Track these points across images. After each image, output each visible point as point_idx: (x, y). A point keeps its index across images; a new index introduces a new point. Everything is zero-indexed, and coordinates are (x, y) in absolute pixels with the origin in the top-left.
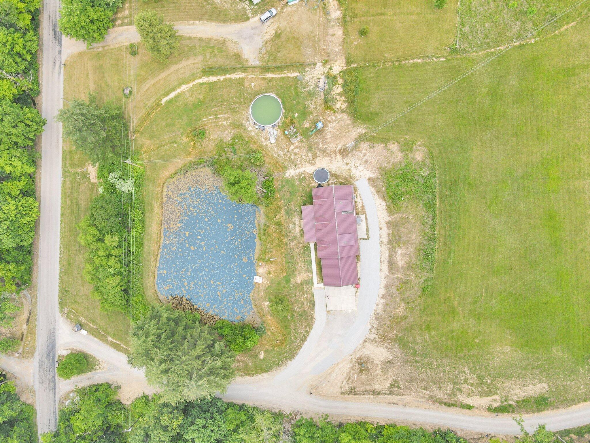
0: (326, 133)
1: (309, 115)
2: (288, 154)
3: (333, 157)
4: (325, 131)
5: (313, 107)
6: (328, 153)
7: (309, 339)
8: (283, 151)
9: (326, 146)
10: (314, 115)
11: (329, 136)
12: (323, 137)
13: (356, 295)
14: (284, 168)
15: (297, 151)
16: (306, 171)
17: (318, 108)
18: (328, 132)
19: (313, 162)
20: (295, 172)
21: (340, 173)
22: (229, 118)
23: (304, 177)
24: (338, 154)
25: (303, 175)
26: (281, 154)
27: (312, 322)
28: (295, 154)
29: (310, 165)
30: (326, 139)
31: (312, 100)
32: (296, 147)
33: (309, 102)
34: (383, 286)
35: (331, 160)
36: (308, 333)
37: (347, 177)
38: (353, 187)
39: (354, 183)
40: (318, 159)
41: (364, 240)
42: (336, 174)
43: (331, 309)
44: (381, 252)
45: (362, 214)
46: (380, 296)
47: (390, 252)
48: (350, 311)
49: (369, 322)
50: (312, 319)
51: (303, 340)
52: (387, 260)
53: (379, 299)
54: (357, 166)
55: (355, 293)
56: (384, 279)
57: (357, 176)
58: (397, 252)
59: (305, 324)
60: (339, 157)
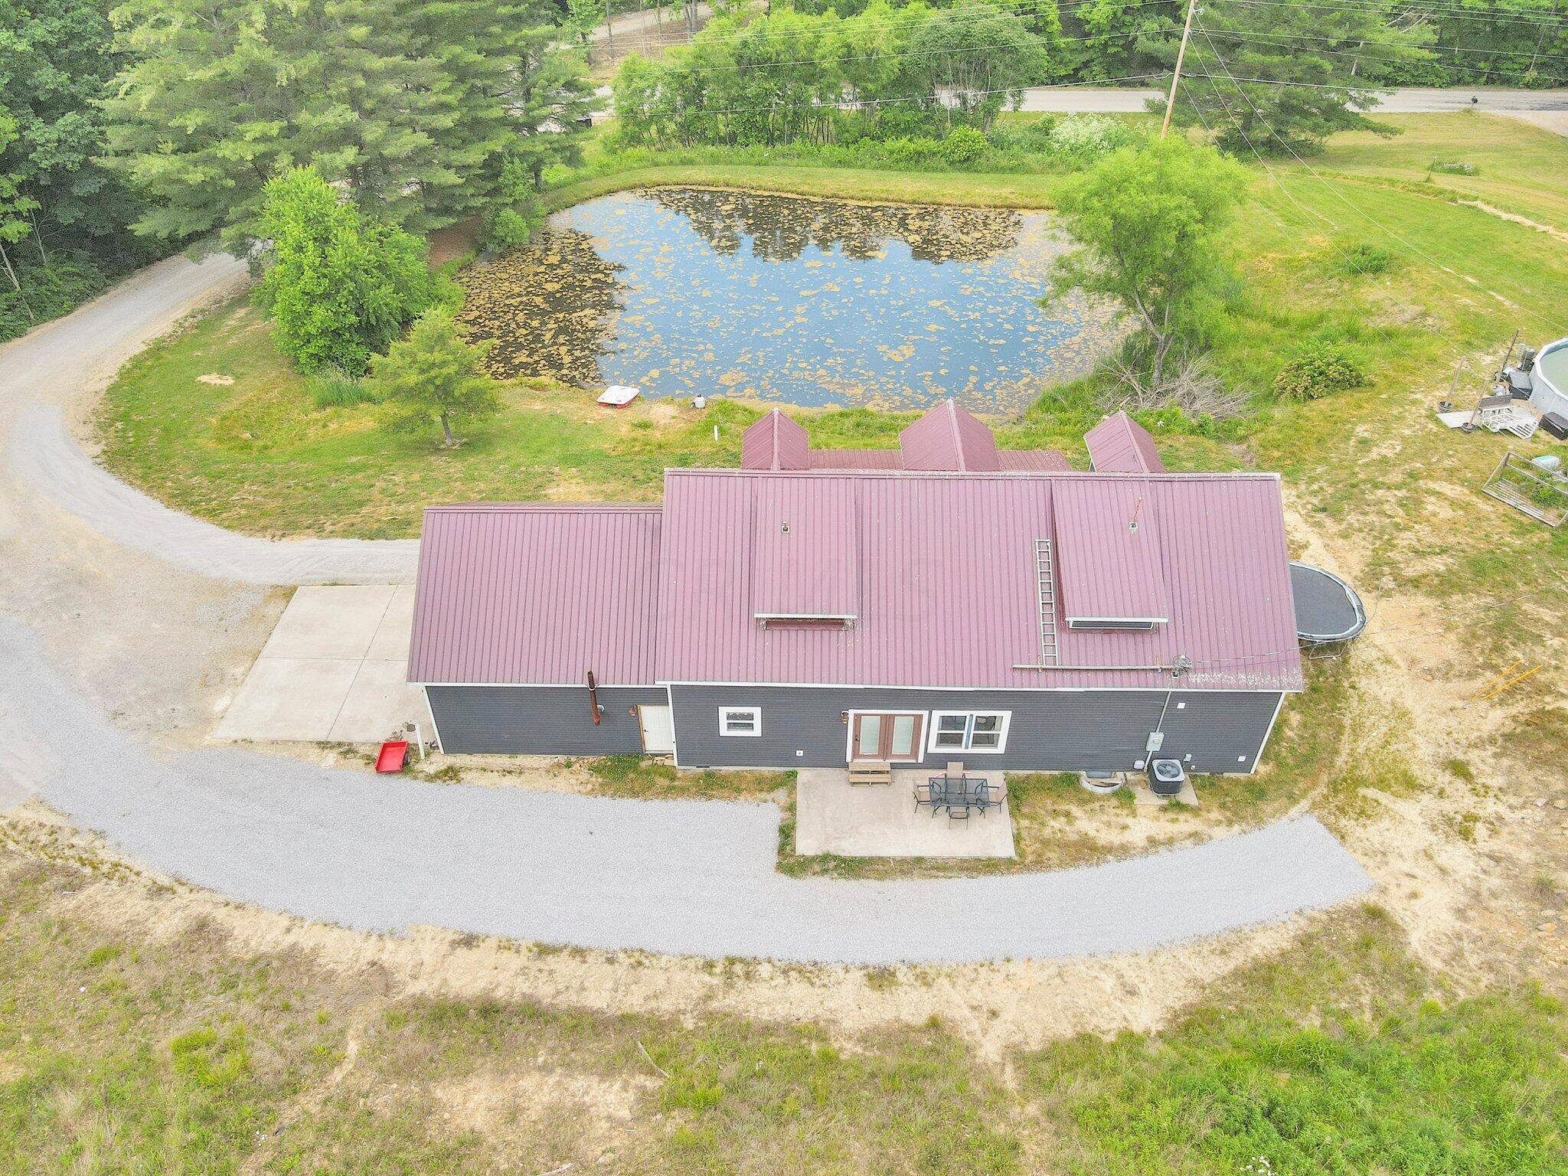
2: (1396, 478)
3: (1479, 683)
7: (173, 515)
8: (1407, 456)
9: (1555, 643)
13: (323, 745)
14: (1289, 469)
15: (1439, 511)
21: (1359, 726)
22: (1505, 311)
26: (1385, 451)
27: (265, 528)
29: (1360, 566)
32: (1463, 507)
34: (305, 938)
35: (1446, 672)
36: (212, 514)
37: (1340, 761)
38: (1258, 792)
39: (1293, 799)
40: (1422, 601)
41: (773, 839)
42: (1335, 694)
43: (302, 605)
44: (640, 959)
45: (1017, 839)
46: (221, 914)
47: (626, 1021)
48: (221, 703)
49: (50, 819)
50: (289, 528)
51: (183, 499)
52: (545, 992)
53: (201, 906)
54: (1465, 834)
55: (356, 737)
56: (370, 951)
57: (1373, 833)
58: (609, 1072)
59: (272, 505)
60: (1495, 719)
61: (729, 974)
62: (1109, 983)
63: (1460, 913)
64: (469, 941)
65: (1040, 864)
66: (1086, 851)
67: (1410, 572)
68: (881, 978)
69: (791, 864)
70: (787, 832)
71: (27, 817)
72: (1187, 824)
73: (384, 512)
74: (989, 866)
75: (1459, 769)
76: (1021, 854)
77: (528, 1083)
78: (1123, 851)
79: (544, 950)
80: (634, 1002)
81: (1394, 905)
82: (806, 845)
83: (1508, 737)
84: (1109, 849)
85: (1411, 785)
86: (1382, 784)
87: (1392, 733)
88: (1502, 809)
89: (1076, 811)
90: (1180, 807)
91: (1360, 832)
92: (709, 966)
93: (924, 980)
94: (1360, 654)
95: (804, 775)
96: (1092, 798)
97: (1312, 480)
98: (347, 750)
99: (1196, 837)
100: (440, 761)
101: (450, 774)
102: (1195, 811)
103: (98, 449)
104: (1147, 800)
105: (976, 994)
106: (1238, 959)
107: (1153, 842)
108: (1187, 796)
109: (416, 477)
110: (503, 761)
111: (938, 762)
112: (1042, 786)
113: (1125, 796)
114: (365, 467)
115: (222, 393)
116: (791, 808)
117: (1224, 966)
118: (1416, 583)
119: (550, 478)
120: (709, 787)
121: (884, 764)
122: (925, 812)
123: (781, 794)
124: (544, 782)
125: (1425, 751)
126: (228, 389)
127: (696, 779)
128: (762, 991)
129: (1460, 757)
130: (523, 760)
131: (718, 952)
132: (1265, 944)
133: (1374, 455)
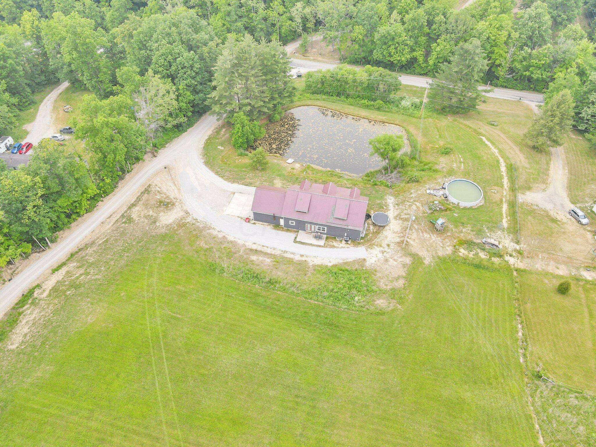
0: (429, 234)
1: (454, 225)
2: (412, 201)
3: (400, 235)
5: (463, 230)
6: (405, 231)
8: (416, 197)
9: (414, 231)
10: (453, 229)
11: (425, 236)
12: (426, 231)
13: (238, 217)
14: (396, 196)
15: (414, 207)
16: (389, 211)
17: (462, 234)
20: (391, 203)
22: (460, 169)
24: (402, 239)
26: (413, 195)
27: (230, 181)
28: (410, 206)
30: (423, 233)
31: (472, 231)
32: (418, 207)
33: (470, 229)
34: (236, 240)
35: (396, 233)
36: (222, 177)
37: (373, 242)
38: (359, 243)
39: (363, 245)
40: (401, 222)
41: (294, 238)
42: (379, 233)
43: (236, 195)
44: (274, 249)
45: (325, 244)
46: (226, 236)
47: (271, 254)
48: (225, 209)
49: (205, 221)
50: (234, 182)
51: (217, 173)
52: (263, 250)
53: (224, 234)
54: (383, 253)
55: (242, 216)
56: (243, 243)
57: (371, 251)
58: (268, 258)
59: (231, 177)
60: (398, 240)
61: (284, 252)
62: (329, 261)
63: (375, 261)
64: (255, 244)
65: (326, 247)
66: (333, 247)
67: (402, 217)
68: (302, 256)
69: (295, 241)
70: (296, 238)
71: (202, 220)
72: (348, 246)
73: (248, 181)
74: (320, 246)
75: (388, 245)
76: (324, 246)
77: (260, 257)
78: (338, 247)
79: (263, 246)
80: (273, 253)
81: (368, 259)
82: (298, 240)
83: (398, 242)
84: (336, 247)
85: (381, 246)
86: (377, 245)
87: (383, 240)
88: (390, 251)
89: (334, 242)
90: (348, 243)
91: (370, 251)
92: (282, 251)
93: (307, 257)
94: (387, 228)
95: (300, 231)
96: (337, 240)
97: (399, 199)
98: (242, 218)
99: (348, 247)
100: (253, 222)
101: (254, 223)
102: (349, 244)
103: (203, 161)
104: (344, 242)
105: (312, 259)
106: (345, 261)
107: (342, 247)
108: (349, 242)
109: (253, 175)
110: (261, 223)
111: (317, 232)
112: (331, 238)
113: (341, 241)
114: (246, 171)
115: (222, 151)
116: (297, 235)
117: (343, 261)
118: (402, 219)
119: (275, 178)
120: (288, 231)
121: (311, 232)
122: (314, 238)
123: (296, 233)
124: (267, 226)
125: (386, 242)
126: (223, 150)
127: (286, 229)
128: (288, 254)
129: (390, 244)
130: (264, 223)
131: (284, 250)
132: (349, 260)
133: (411, 196)
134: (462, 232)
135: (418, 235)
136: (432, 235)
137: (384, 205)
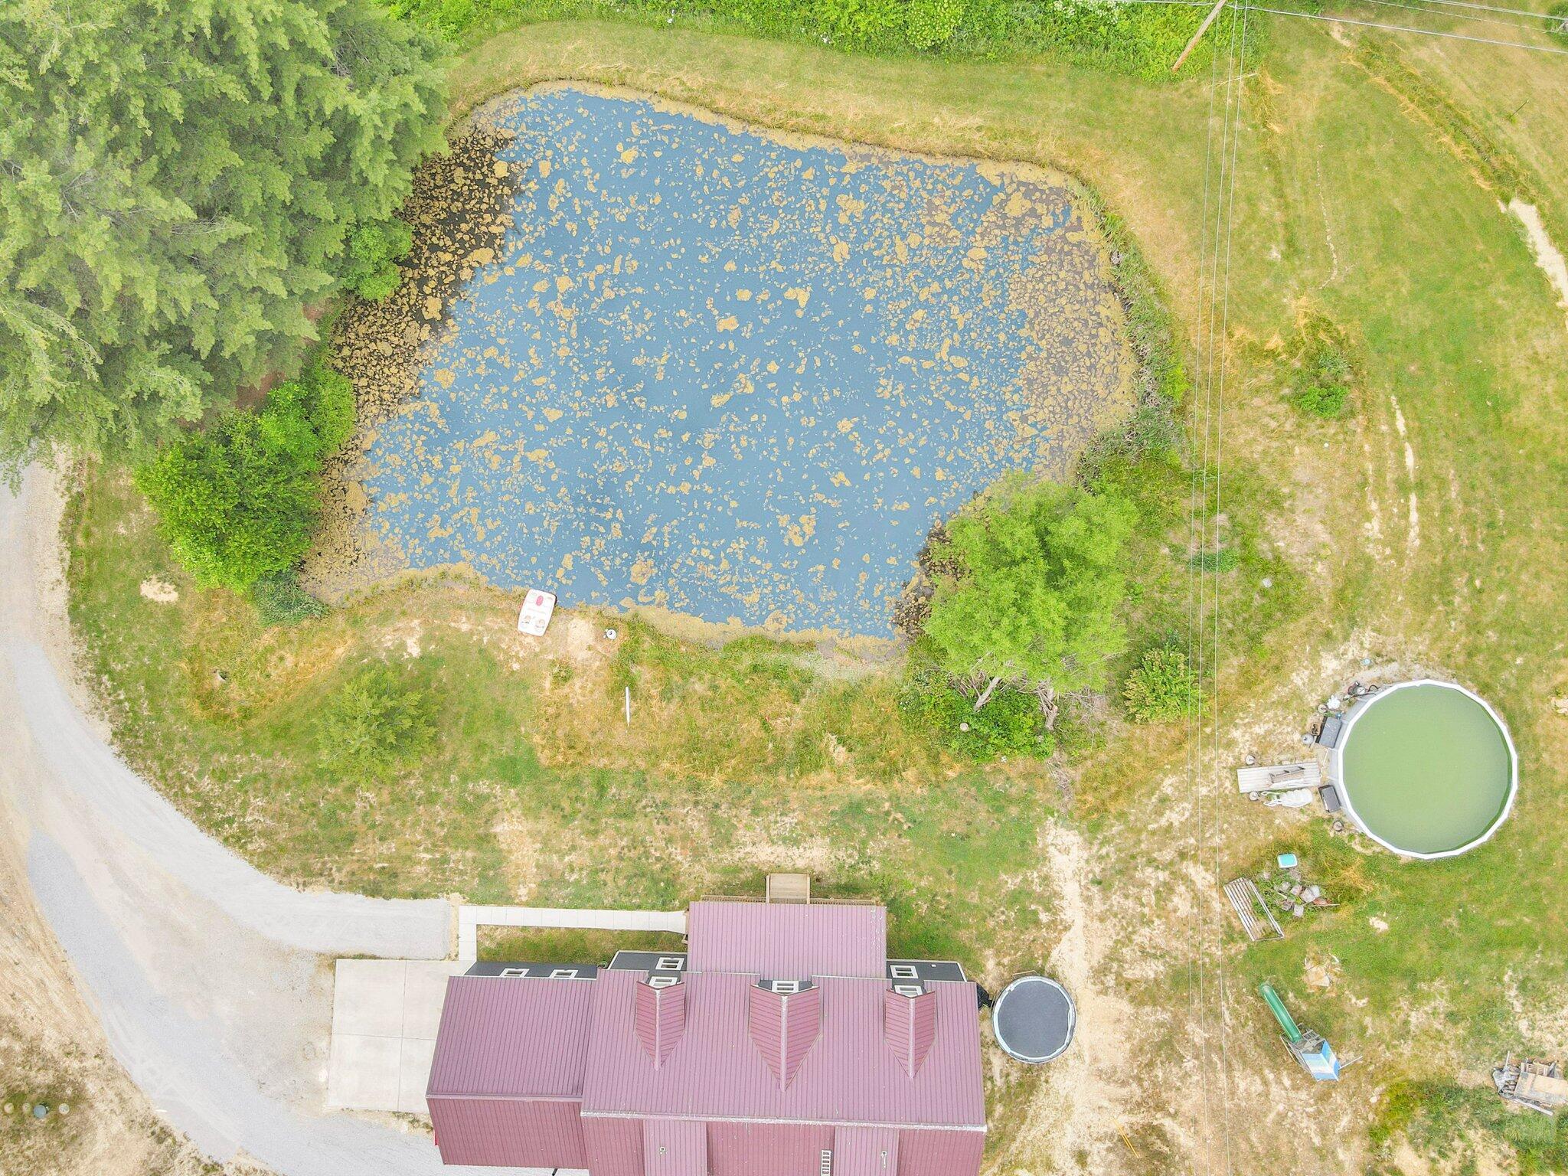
0: (1259, 1072)
1: (1371, 994)
2: (1168, 855)
3: (1124, 1092)
4: (1276, 1068)
5: (1414, 1018)
6: (1150, 1065)
7: (210, 844)
8: (1188, 828)
9: (1189, 1064)
10: (1368, 1021)
11: (1242, 1085)
12: (1243, 1055)
13: (398, 1115)
14: (1092, 823)
15: (1181, 904)
16: (1066, 936)
17: (1407, 1049)
18: (1265, 1083)
19: (1110, 980)
20: (1069, 874)
21: (1036, 1116)
22: (1400, 556)
23: (1037, 923)
24: (1139, 1119)
25: (1044, 917)
26: (1174, 817)
27: (288, 872)
28: (1164, 892)
29: (1097, 959)
30: (1229, 1068)
31: (1452, 1017)
32: (1200, 901)
33: (1442, 1004)
35: (1110, 1075)
36: (239, 843)
37: (1014, 1148)
40: (1126, 1003)
42: (1032, 1089)
43: (345, 977)
48: (322, 1075)
50: (306, 873)
59: (283, 833)
60: (1122, 1122)
67: (1129, 974)
75: (1081, 1157)
87: (1055, 1124)
98: (413, 1119)
103: (106, 728)
109: (386, 793)
115: (173, 616)
118: (1128, 985)
119: (494, 805)
125: (1071, 1136)
126: (175, 606)
129: (1087, 1148)
133: (1163, 822)
134: (1404, 1033)
135: (1210, 1087)
136: (1271, 1076)
137: (1041, 899)
